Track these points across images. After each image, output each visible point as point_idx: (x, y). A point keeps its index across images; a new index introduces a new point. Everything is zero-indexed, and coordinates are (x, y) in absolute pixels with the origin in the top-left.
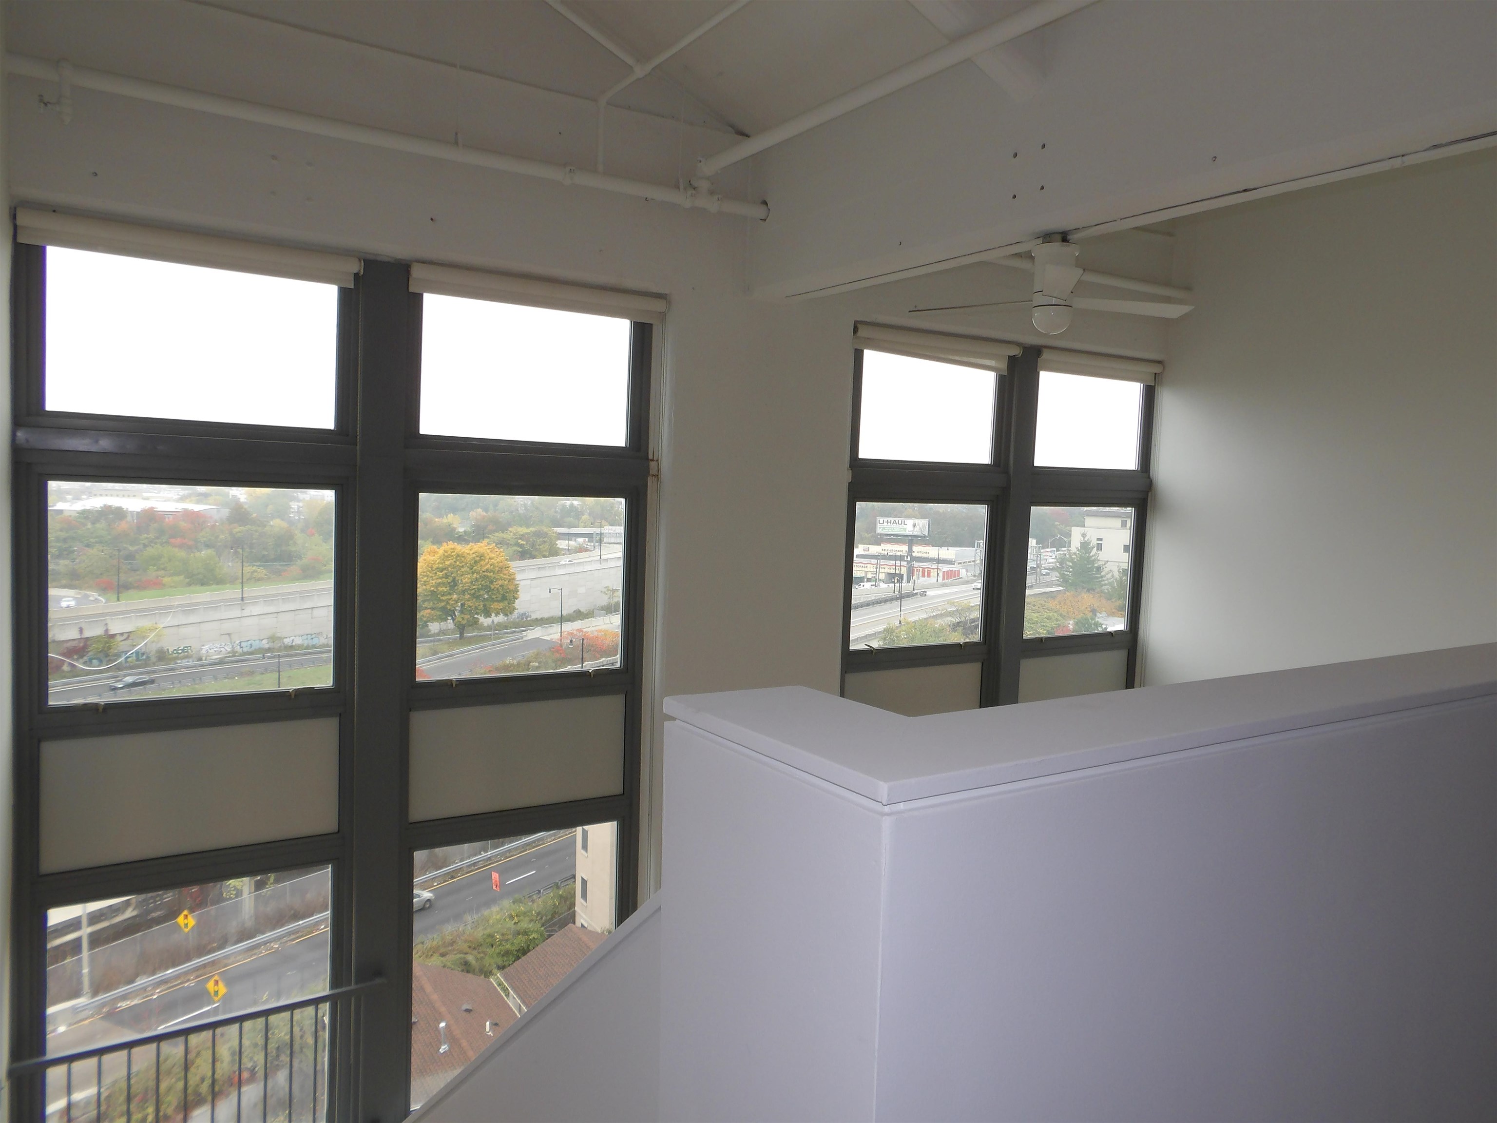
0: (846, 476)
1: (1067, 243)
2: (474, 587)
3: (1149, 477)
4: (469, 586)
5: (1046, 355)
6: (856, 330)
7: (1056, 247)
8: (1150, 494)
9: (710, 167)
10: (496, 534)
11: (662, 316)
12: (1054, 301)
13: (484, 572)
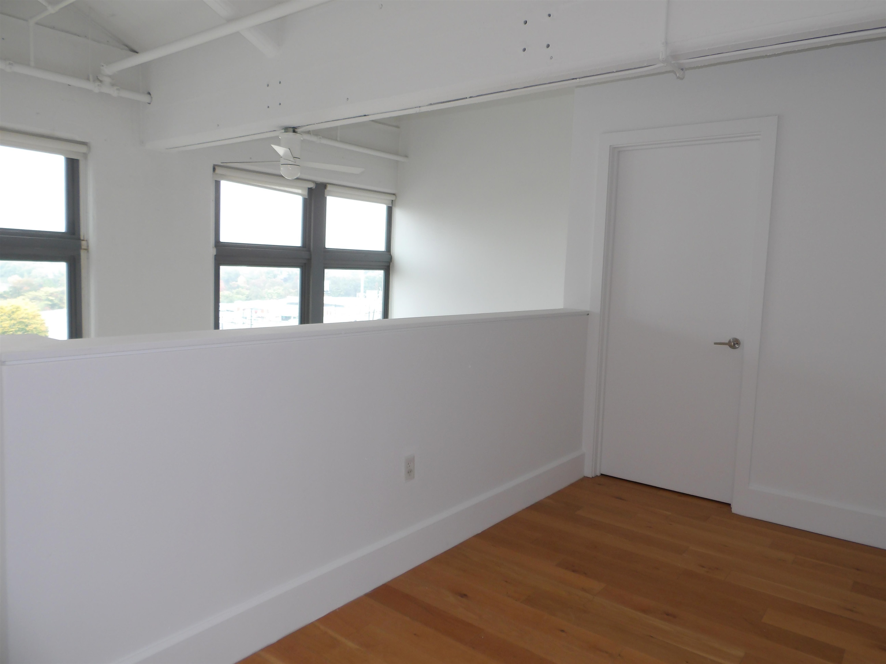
0: (213, 252)
1: (295, 133)
2: (12, 330)
3: (390, 255)
4: (8, 329)
5: (329, 188)
6: (214, 169)
7: (291, 134)
8: (391, 263)
9: (110, 70)
10: (31, 293)
11: (85, 155)
12: (291, 163)
13: (20, 319)
